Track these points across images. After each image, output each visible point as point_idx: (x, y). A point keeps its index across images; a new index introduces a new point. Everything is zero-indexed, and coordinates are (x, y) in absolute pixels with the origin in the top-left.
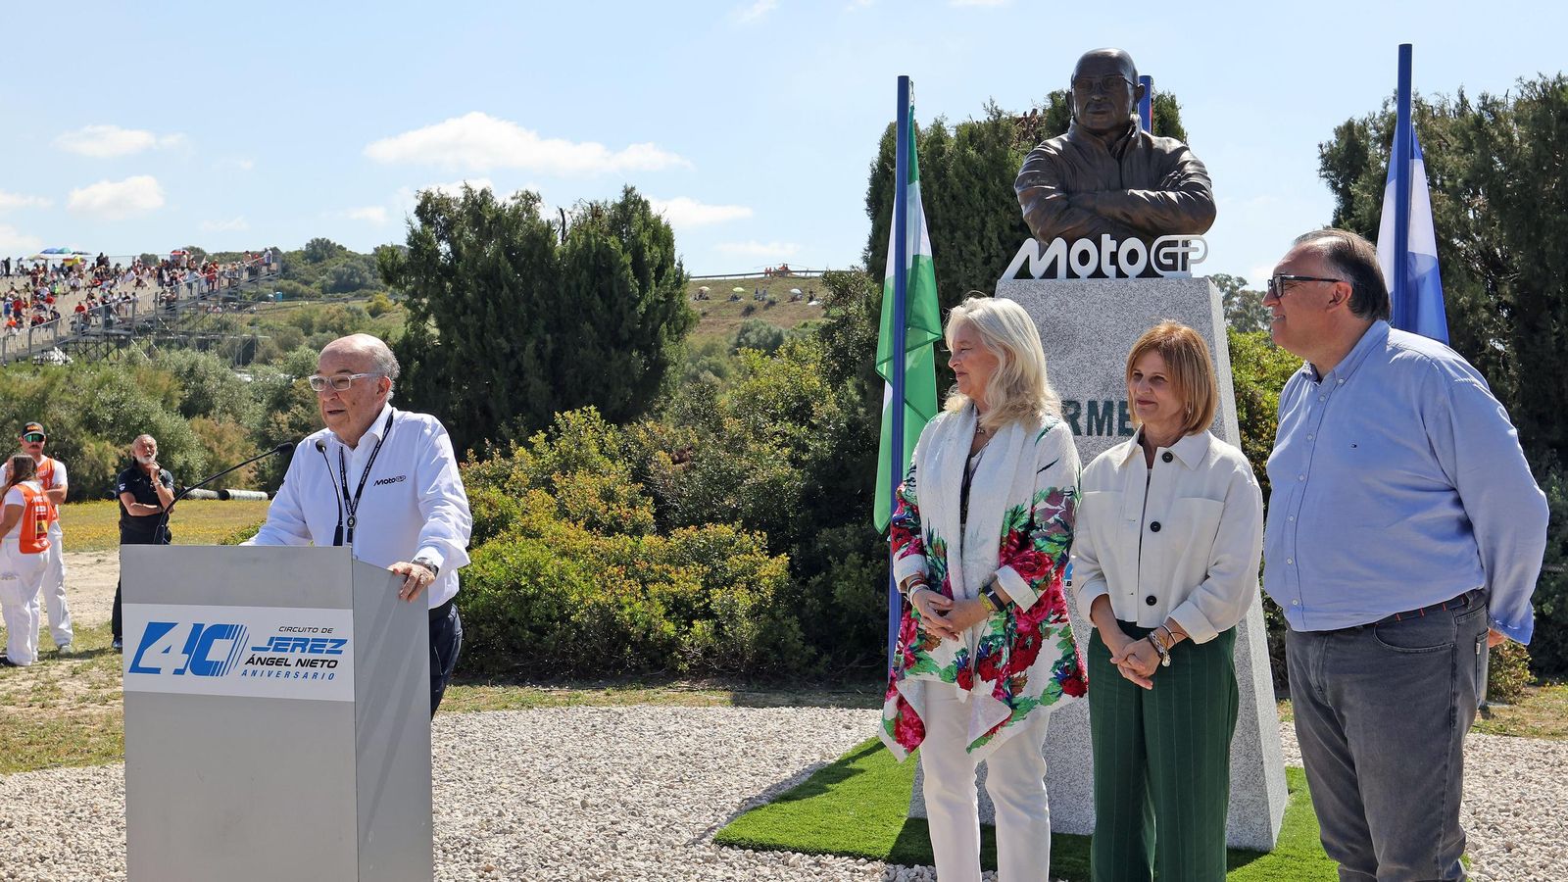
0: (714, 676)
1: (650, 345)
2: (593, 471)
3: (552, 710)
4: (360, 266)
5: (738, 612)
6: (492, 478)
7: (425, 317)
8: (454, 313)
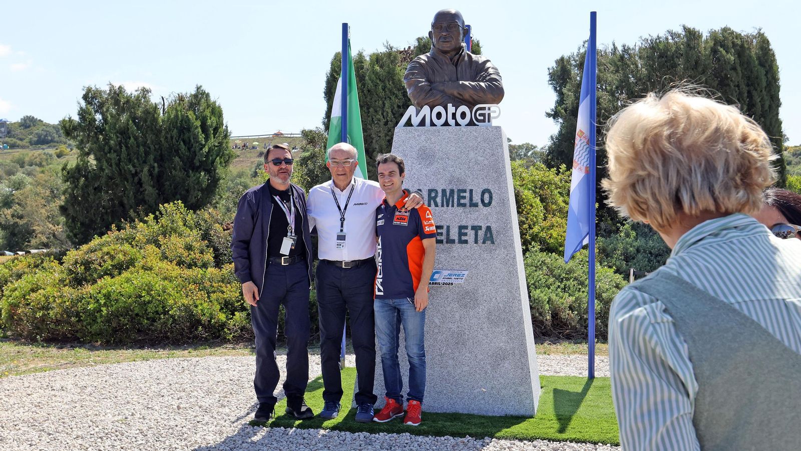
0: (247, 341)
1: (210, 169)
2: (180, 235)
3: (160, 361)
4: (51, 131)
6: (126, 239)
7: (88, 154)
8: (104, 152)
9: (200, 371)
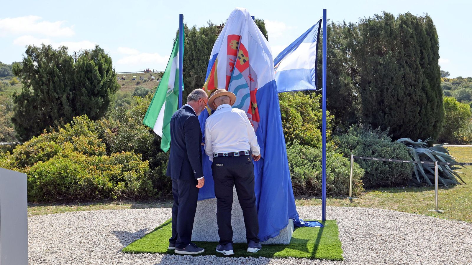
0: (125, 200)
1: (104, 95)
2: (86, 136)
3: (71, 213)
4: (7, 69)
5: (132, 179)
6: (52, 139)
7: (29, 86)
8: (39, 85)
9: (95, 219)
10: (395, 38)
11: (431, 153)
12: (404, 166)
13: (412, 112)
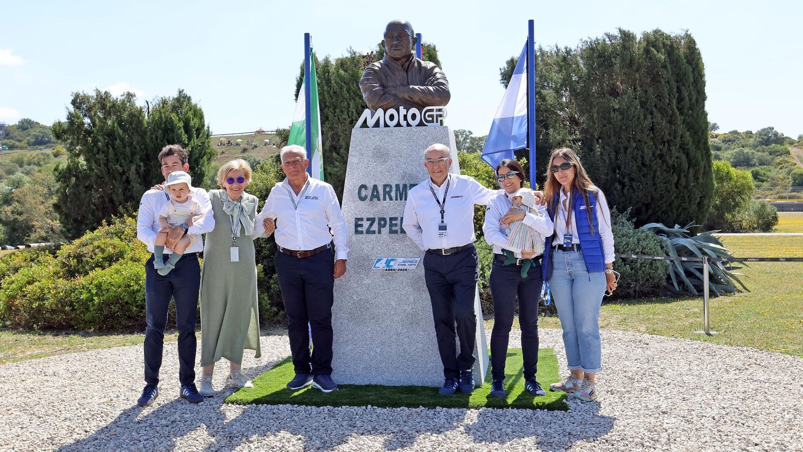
4: (47, 132)
6: (115, 234)
7: (78, 155)
8: (92, 153)
10: (638, 70)
11: (694, 244)
12: (654, 266)
13: (665, 183)
